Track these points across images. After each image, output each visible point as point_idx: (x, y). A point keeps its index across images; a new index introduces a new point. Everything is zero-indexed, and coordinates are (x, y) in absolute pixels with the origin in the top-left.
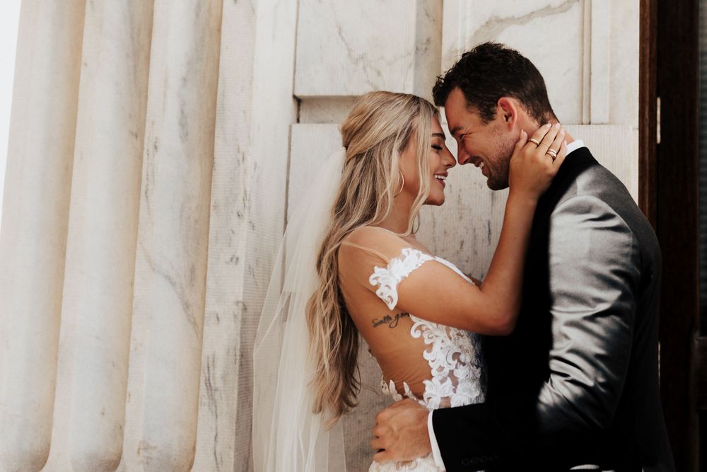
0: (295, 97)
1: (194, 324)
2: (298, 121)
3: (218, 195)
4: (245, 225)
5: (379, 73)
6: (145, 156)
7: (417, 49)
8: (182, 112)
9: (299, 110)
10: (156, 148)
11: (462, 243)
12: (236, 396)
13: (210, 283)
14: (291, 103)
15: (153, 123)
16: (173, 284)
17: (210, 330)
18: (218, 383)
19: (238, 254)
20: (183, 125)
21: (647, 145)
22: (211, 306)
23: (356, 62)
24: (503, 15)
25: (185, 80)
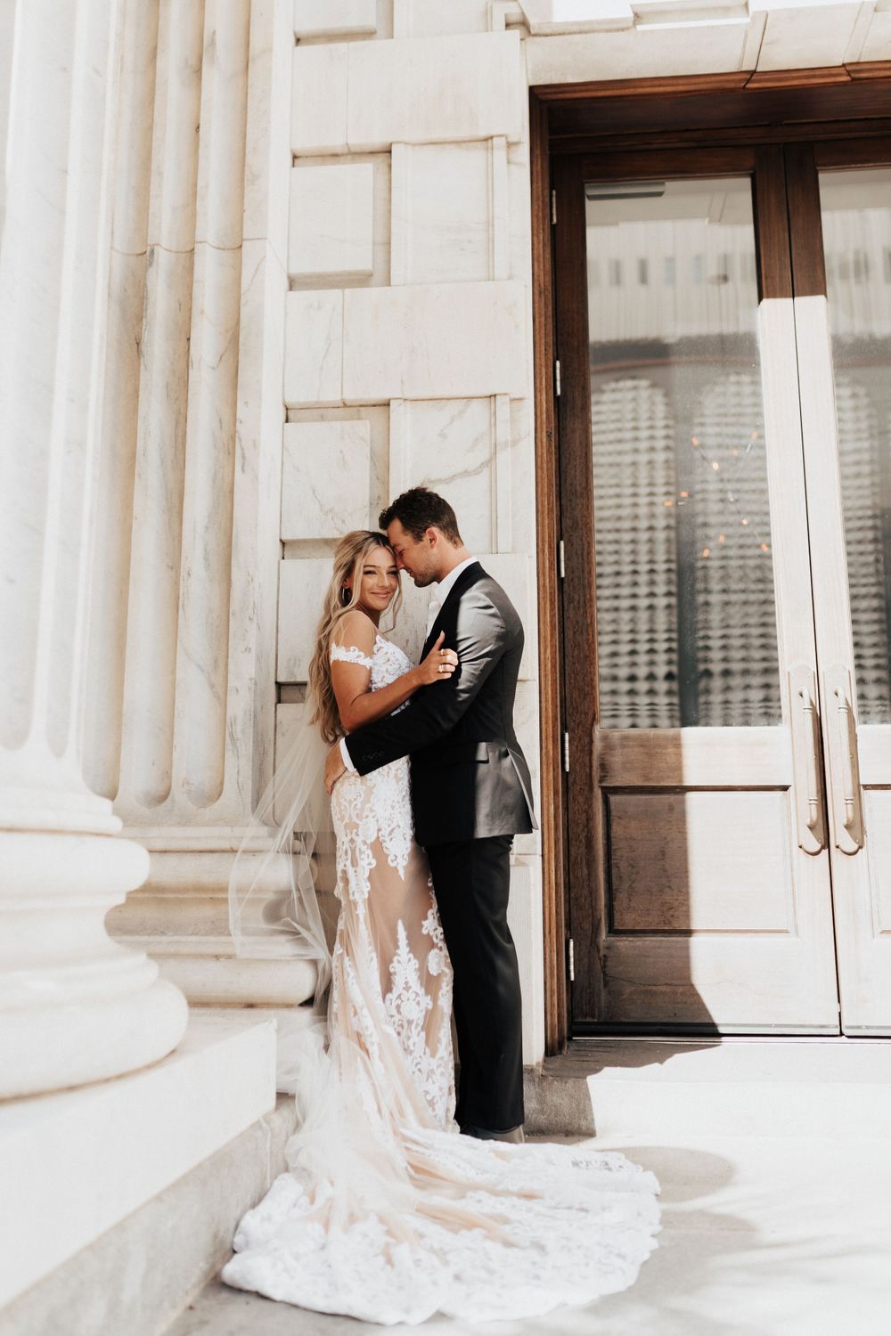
0: (281, 540)
1: (218, 698)
2: (283, 558)
3: (234, 606)
4: (255, 626)
5: (343, 522)
6: (181, 581)
7: (371, 504)
8: (206, 550)
9: (284, 551)
10: (189, 574)
11: (407, 641)
12: (251, 743)
13: (231, 667)
14: (279, 545)
15: (187, 558)
16: (202, 671)
17: (232, 699)
18: (239, 735)
19: (250, 646)
20: (206, 559)
21: (547, 574)
22: (232, 683)
23: (326, 514)
24: (433, 478)
25: (207, 527)
